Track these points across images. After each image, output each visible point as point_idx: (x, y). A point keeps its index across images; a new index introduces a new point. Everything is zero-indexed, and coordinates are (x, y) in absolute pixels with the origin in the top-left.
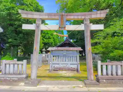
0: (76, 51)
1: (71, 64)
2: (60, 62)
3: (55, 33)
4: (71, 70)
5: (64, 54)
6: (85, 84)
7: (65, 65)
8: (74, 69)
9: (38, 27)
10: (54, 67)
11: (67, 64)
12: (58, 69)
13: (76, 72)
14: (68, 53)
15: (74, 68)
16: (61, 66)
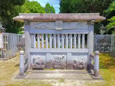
0: (86, 23)
1: (73, 54)
2: (47, 50)
4: (74, 68)
5: (57, 29)
7: (61, 56)
8: (81, 66)
10: (34, 60)
11: (66, 54)
12: (43, 66)
14: (67, 26)
15: (81, 64)
16: (51, 58)
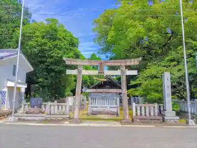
0: (116, 93)
2: (98, 106)
3: (95, 78)
4: (111, 114)
5: (103, 96)
6: (121, 123)
9: (80, 72)
10: (92, 110)
11: (107, 107)
12: (97, 113)
13: (115, 116)
15: (114, 112)
